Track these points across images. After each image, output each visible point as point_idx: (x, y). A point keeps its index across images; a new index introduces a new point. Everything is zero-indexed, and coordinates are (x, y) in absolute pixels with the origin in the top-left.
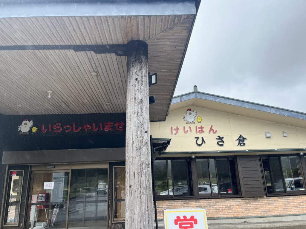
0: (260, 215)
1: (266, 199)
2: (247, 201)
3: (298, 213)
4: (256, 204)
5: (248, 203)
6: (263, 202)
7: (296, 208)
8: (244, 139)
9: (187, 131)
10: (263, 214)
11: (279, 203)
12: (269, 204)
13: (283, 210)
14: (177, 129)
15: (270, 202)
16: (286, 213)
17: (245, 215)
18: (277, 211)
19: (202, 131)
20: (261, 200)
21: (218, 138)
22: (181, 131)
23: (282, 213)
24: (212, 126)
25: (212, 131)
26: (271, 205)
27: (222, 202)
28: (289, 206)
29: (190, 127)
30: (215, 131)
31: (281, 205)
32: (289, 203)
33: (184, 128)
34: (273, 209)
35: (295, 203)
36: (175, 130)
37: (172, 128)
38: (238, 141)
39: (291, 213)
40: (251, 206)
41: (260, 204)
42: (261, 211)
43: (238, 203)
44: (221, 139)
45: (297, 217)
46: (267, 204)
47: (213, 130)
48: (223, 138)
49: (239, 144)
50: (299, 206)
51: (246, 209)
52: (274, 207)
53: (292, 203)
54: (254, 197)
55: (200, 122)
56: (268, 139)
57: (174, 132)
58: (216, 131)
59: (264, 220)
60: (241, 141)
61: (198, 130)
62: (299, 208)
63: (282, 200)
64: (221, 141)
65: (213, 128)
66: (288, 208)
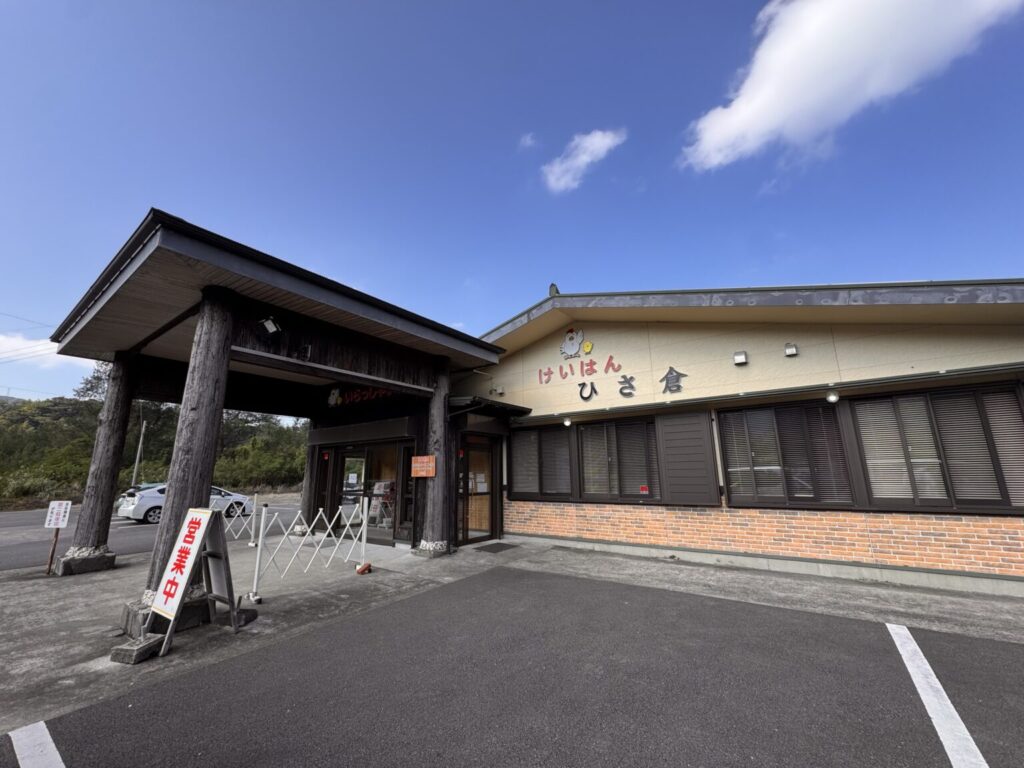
0: (709, 547)
1: (727, 512)
2: (679, 513)
3: (821, 556)
5: (680, 518)
6: (717, 519)
7: (816, 542)
8: (680, 376)
9: (566, 374)
10: (717, 546)
12: (733, 524)
13: (774, 544)
14: (550, 373)
15: (738, 520)
16: (782, 553)
17: (671, 543)
18: (756, 543)
19: (592, 371)
20: (713, 514)
21: (623, 380)
22: (556, 376)
23: (770, 550)
24: (611, 358)
25: (611, 369)
26: (738, 527)
27: (626, 511)
28: (794, 536)
29: (571, 366)
30: (616, 366)
31: (768, 530)
32: (794, 527)
33: (561, 368)
34: (743, 537)
35: (814, 529)
36: (546, 375)
37: (540, 371)
38: (664, 383)
39: (799, 555)
41: (712, 523)
42: (712, 540)
43: (658, 517)
46: (728, 524)
47: (613, 365)
48: (632, 378)
49: (668, 388)
51: (676, 531)
52: (748, 533)
54: (696, 506)
55: (589, 353)
56: (740, 369)
57: (545, 378)
58: (620, 366)
59: (718, 561)
60: (673, 380)
61: (585, 368)
63: (771, 518)
64: (628, 385)
65: (614, 361)
66: (790, 541)
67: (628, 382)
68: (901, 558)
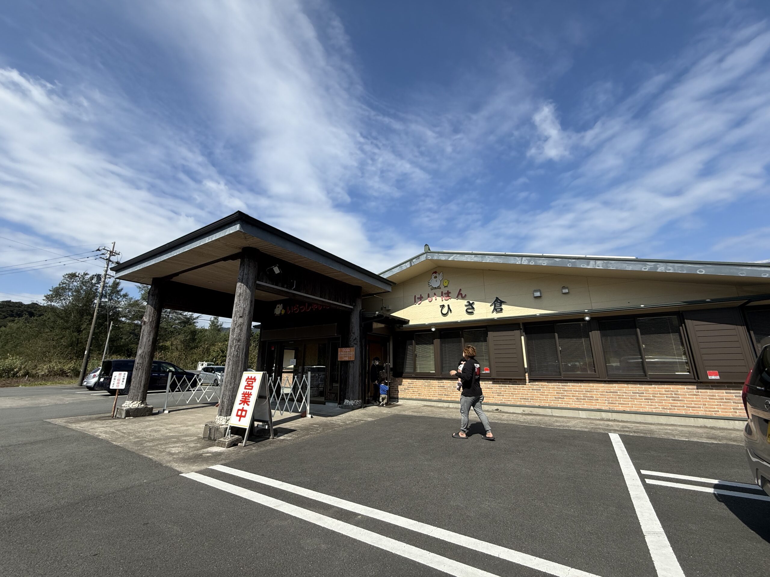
0: (518, 403)
1: (529, 382)
3: (580, 407)
4: (513, 389)
5: (501, 386)
6: (523, 387)
7: (578, 399)
8: (502, 302)
9: (432, 299)
10: (523, 403)
11: (550, 390)
12: (532, 390)
13: (555, 400)
14: (421, 298)
15: (535, 387)
16: (559, 406)
17: (496, 402)
18: (545, 400)
19: (448, 298)
20: (521, 384)
21: (467, 304)
22: (425, 299)
23: (552, 404)
24: (460, 290)
25: (460, 296)
26: (535, 391)
28: (566, 396)
29: (435, 294)
30: (463, 296)
31: (552, 393)
32: (566, 391)
33: (429, 295)
34: (538, 397)
35: (577, 391)
36: (419, 299)
37: (415, 296)
38: (493, 307)
39: (569, 406)
40: (506, 391)
41: (520, 389)
42: (520, 399)
43: (489, 386)
44: (470, 306)
45: (579, 413)
46: (530, 390)
47: (461, 294)
48: (473, 303)
49: (495, 309)
50: (583, 397)
51: (499, 394)
52: (540, 395)
53: (571, 391)
54: (511, 379)
55: (447, 286)
56: (537, 301)
57: (418, 301)
58: (465, 295)
59: (524, 411)
60: (498, 305)
61: (444, 296)
62: (584, 399)
63: (554, 385)
64: (471, 307)
65: (461, 292)
66: (564, 398)
68: (621, 407)
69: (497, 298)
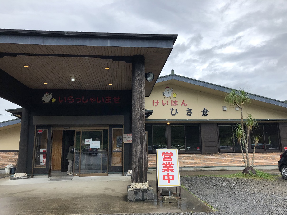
0: (214, 165)
1: (219, 154)
2: (206, 156)
4: (211, 158)
5: (206, 157)
6: (216, 157)
7: (240, 161)
8: (207, 111)
9: (165, 104)
10: (216, 165)
11: (228, 158)
12: (221, 158)
13: (230, 163)
14: (157, 102)
15: (222, 157)
16: (232, 165)
17: (203, 166)
18: (226, 163)
19: (176, 105)
20: (215, 155)
21: (188, 110)
22: (160, 104)
23: (229, 164)
24: (184, 101)
25: (183, 105)
26: (222, 159)
27: (188, 156)
28: (235, 160)
29: (167, 101)
32: (235, 158)
33: (163, 101)
34: (223, 162)
35: (239, 158)
36: (155, 102)
37: (153, 101)
38: (202, 113)
40: (208, 160)
41: (215, 158)
42: (215, 163)
43: (199, 157)
46: (219, 158)
47: (184, 103)
49: (203, 114)
51: (204, 161)
52: (224, 160)
54: (211, 153)
55: (175, 98)
56: (225, 112)
57: (155, 104)
58: (187, 104)
60: (205, 112)
61: (173, 103)
63: (230, 155)
64: (190, 112)
66: (234, 162)
67: (190, 110)
68: (256, 164)
69: (205, 108)
